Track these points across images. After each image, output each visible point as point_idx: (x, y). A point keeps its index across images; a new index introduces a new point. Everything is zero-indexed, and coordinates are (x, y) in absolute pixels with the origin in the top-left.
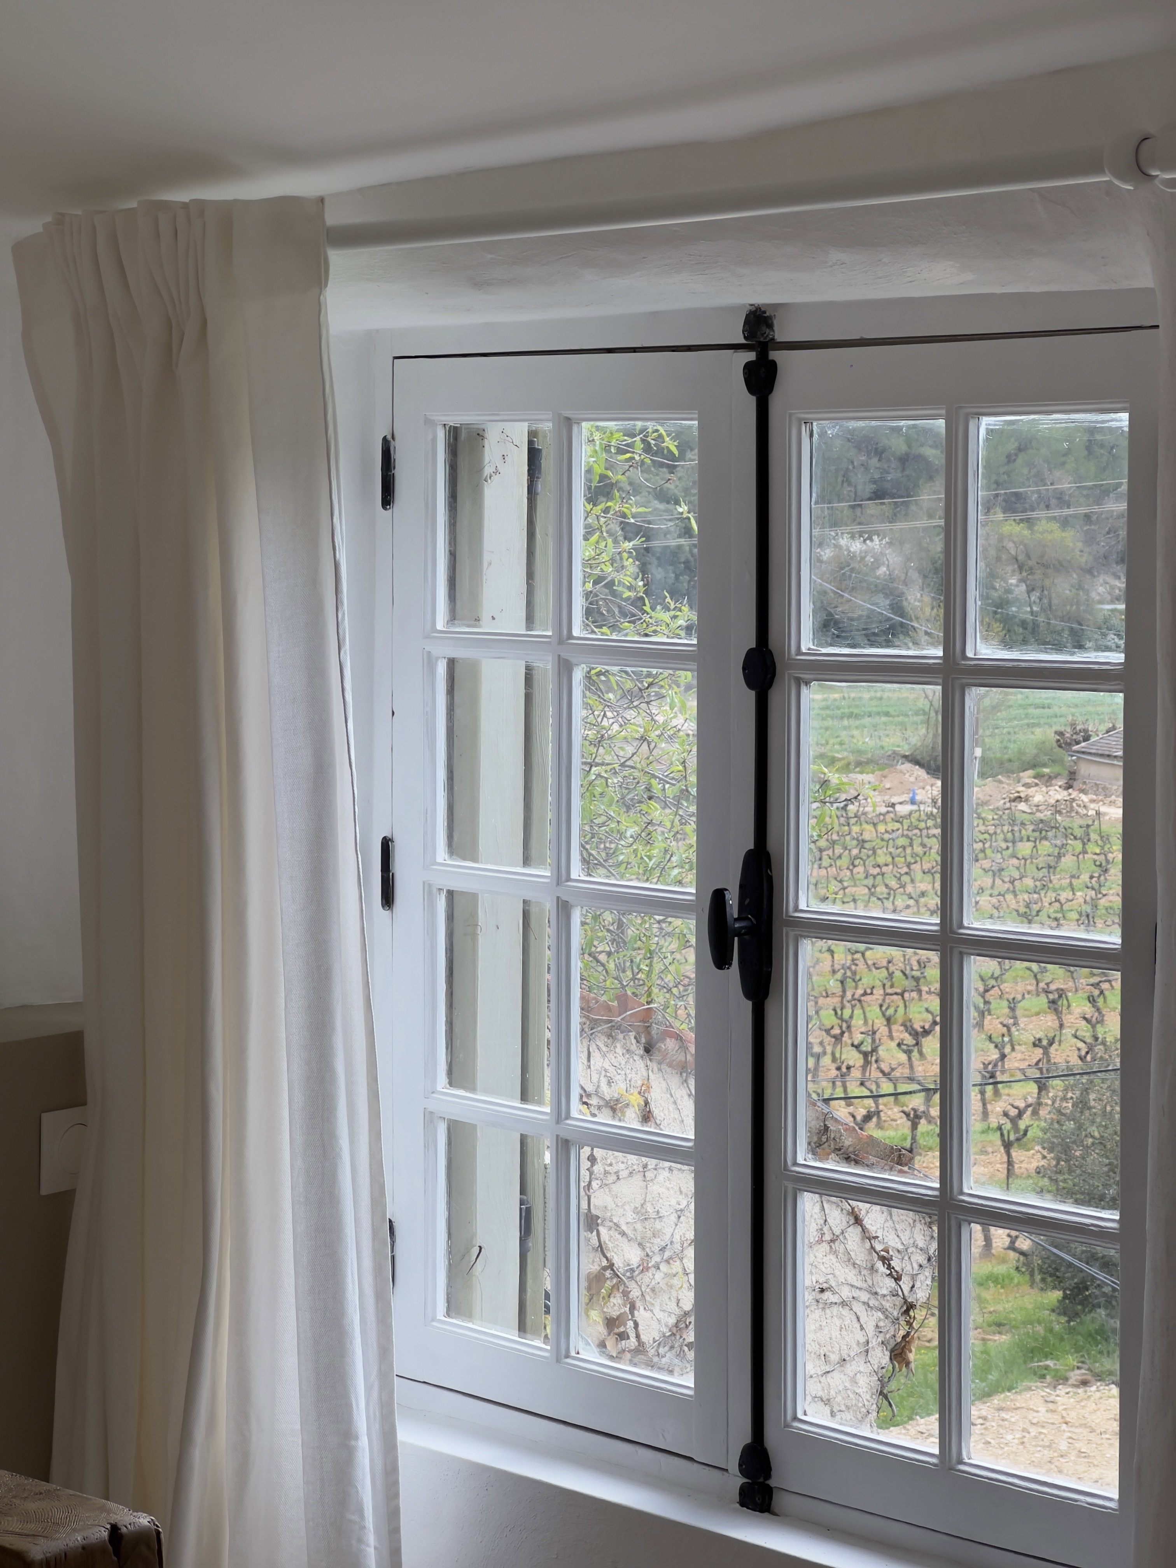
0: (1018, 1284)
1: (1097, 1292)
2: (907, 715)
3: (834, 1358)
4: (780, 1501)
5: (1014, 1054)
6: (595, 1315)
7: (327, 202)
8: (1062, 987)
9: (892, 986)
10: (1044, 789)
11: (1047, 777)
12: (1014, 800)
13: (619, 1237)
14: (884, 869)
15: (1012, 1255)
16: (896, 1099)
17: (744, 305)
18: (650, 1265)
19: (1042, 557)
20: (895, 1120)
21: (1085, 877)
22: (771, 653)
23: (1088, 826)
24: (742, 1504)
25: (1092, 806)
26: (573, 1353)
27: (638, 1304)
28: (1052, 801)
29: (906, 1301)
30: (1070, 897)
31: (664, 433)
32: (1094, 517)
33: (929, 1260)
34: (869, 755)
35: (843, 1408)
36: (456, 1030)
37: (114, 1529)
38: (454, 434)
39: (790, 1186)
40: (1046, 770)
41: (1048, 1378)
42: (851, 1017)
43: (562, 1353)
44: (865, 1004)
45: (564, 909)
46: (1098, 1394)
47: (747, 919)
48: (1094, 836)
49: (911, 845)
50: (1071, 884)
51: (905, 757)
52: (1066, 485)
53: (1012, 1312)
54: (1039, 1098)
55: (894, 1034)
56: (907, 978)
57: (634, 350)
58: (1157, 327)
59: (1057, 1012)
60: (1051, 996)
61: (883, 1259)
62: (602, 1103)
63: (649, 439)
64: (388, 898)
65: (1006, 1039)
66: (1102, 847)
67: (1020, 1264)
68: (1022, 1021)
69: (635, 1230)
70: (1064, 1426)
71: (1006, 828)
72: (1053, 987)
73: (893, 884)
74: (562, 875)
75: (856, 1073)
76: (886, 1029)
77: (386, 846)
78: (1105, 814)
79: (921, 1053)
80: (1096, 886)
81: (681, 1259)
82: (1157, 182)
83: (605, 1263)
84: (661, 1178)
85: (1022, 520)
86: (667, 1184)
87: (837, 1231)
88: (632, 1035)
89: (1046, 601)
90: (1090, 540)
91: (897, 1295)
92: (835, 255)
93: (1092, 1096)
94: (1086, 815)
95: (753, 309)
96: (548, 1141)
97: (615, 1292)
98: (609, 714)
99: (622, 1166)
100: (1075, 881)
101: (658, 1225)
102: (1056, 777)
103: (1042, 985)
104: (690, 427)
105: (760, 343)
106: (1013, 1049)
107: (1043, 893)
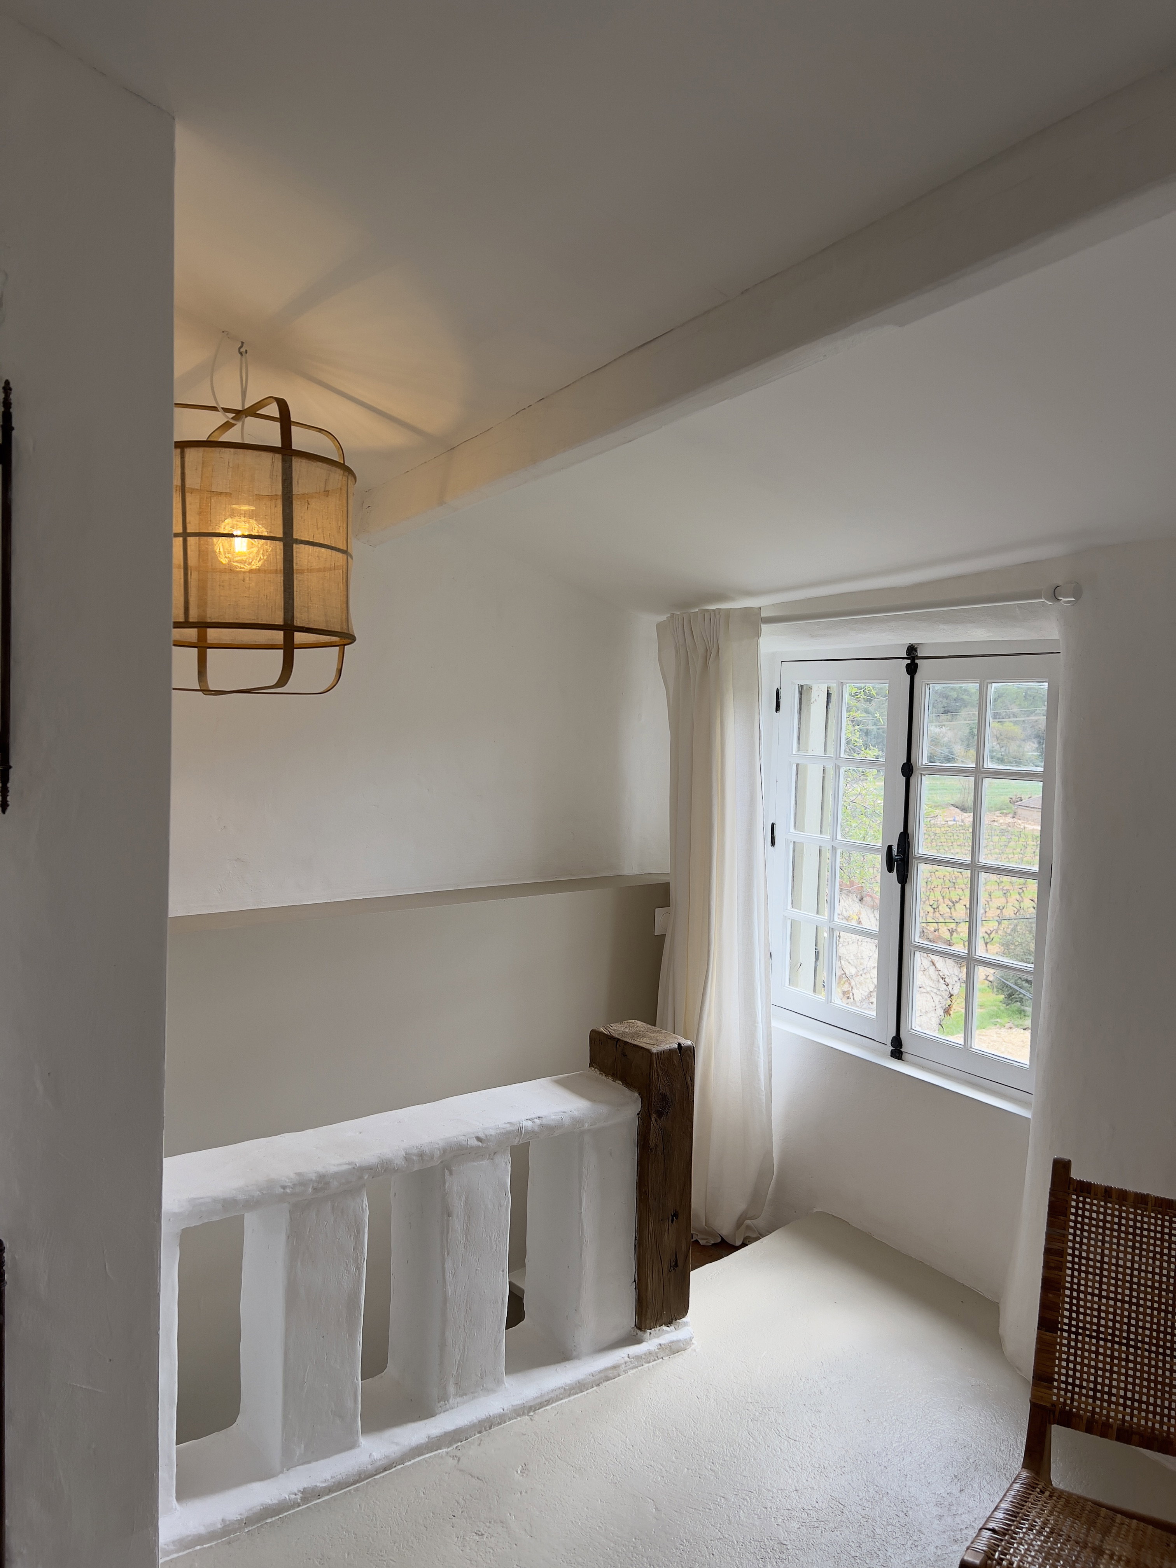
0: (988, 992)
1: (1017, 996)
2: (953, 790)
3: (923, 1011)
4: (904, 1056)
5: (990, 911)
6: (839, 990)
7: (761, 609)
8: (1008, 888)
9: (945, 885)
10: (1004, 818)
11: (1005, 814)
12: (993, 821)
13: (848, 964)
14: (944, 844)
15: (986, 981)
16: (945, 924)
17: (907, 644)
18: (859, 974)
19: (1006, 735)
20: (944, 933)
21: (1019, 850)
22: (912, 764)
23: (1020, 832)
24: (891, 1056)
25: (1022, 824)
26: (833, 1001)
27: (854, 987)
28: (1007, 822)
29: (950, 993)
30: (1013, 856)
31: (872, 689)
32: (1026, 722)
33: (959, 979)
34: (939, 804)
35: (926, 1028)
36: (795, 889)
37: (679, 1045)
38: (801, 687)
39: (913, 949)
40: (1005, 811)
41: (998, 1025)
42: (929, 895)
43: (829, 1000)
44: (935, 891)
45: (834, 849)
46: (1016, 1033)
47: (900, 856)
48: (1023, 835)
49: (953, 836)
50: (1013, 852)
51: (952, 805)
52: (1016, 710)
53: (986, 1002)
54: (998, 927)
55: (945, 902)
56: (950, 882)
57: (867, 659)
58: (1060, 653)
59: (1006, 897)
60: (1004, 892)
61: (942, 978)
62: (843, 917)
63: (866, 690)
64: (773, 843)
65: (987, 906)
66: (1025, 839)
67: (989, 985)
68: (993, 900)
69: (854, 962)
70: (1004, 1043)
71: (989, 831)
72: (1005, 888)
73: (947, 849)
74: (834, 838)
75: (931, 914)
76: (942, 900)
77: (773, 825)
78: (1027, 828)
79: (955, 909)
80: (1023, 853)
81: (870, 973)
82: (1061, 601)
83: (843, 972)
84: (863, 945)
85: (999, 722)
86: (866, 947)
87: (926, 967)
88: (855, 895)
89: (1007, 751)
90: (1024, 729)
91: (947, 991)
92: (942, 626)
93: (1019, 927)
94: (1020, 828)
95: (910, 645)
96: (826, 929)
97: (846, 983)
98: (848, 785)
99: (850, 940)
100: (1014, 851)
101: (862, 961)
102: (1009, 814)
103: (1001, 887)
104: (886, 686)
105: (912, 657)
106: (990, 909)
107: (1002, 855)
